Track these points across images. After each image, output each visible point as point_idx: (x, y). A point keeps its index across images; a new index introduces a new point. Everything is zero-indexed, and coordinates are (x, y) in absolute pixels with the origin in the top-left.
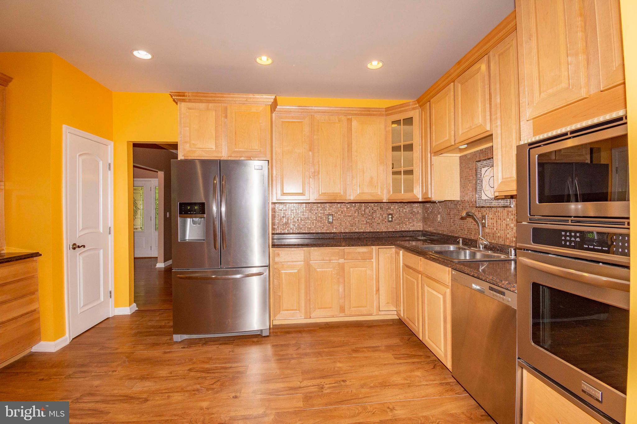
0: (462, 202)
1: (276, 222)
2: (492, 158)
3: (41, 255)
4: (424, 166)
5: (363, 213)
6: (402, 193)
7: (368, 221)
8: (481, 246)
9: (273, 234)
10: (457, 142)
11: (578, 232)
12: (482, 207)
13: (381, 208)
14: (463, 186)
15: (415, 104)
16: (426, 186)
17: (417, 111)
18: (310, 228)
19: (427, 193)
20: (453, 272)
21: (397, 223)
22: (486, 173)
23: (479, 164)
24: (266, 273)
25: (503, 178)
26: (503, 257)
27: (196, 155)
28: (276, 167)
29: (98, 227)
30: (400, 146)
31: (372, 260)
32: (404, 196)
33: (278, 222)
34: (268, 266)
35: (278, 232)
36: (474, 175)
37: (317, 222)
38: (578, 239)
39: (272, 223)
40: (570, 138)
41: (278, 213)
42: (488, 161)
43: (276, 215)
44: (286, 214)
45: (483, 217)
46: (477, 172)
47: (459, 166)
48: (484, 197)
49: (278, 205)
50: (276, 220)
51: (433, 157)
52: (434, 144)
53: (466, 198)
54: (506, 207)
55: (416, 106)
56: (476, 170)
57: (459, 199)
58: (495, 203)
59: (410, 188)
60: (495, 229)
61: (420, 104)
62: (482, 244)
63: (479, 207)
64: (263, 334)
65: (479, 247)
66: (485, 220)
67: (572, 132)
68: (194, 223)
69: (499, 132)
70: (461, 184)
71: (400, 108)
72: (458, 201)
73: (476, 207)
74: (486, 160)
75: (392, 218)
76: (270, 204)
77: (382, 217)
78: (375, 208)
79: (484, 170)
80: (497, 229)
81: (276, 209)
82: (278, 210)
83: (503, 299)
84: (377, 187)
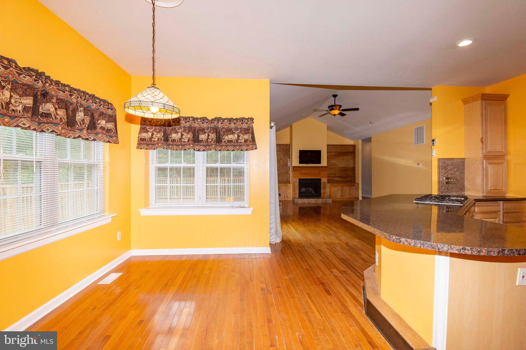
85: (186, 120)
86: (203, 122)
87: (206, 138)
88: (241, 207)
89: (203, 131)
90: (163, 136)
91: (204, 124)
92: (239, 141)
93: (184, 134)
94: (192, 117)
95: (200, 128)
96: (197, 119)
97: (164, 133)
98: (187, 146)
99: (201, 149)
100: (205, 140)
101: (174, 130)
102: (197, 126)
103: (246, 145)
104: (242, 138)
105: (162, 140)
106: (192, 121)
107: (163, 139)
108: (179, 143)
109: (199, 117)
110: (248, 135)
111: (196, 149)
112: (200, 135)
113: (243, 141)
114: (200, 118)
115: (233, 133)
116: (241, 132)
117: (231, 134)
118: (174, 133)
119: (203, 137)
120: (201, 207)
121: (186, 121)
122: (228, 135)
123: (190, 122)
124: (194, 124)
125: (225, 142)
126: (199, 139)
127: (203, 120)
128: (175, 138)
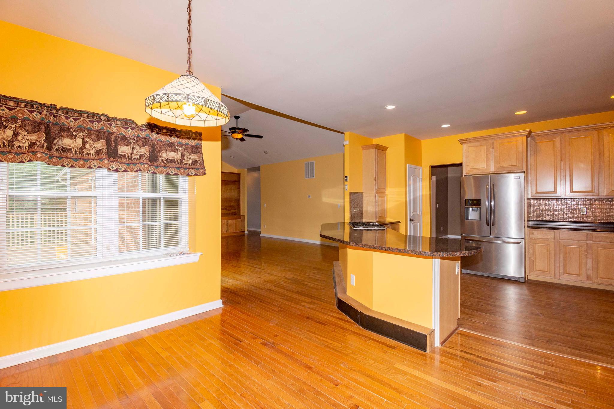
1: (531, 212)
3: (400, 222)
9: (528, 220)
18: (564, 217)
24: (523, 243)
27: (473, 172)
28: (531, 174)
29: (417, 212)
33: (533, 212)
34: (524, 239)
35: (533, 219)
37: (570, 213)
39: (527, 213)
41: (533, 206)
43: (531, 207)
44: (540, 206)
49: (532, 200)
50: (531, 211)
64: (520, 280)
68: (473, 210)
76: (526, 199)
81: (531, 203)
82: (533, 204)
85: (93, 118)
86: (126, 126)
87: (131, 153)
88: (184, 254)
89: (125, 140)
90: (45, 141)
91: (128, 129)
92: (184, 162)
93: (88, 142)
94: (104, 115)
95: (119, 134)
96: (115, 119)
97: (46, 134)
98: (94, 162)
99: (120, 169)
100: (129, 156)
101: (68, 132)
102: (115, 131)
103: (195, 168)
104: (188, 158)
105: (45, 148)
106: (106, 122)
107: (45, 146)
108: (80, 156)
109: (120, 117)
110: (197, 155)
111: (111, 168)
112: (119, 146)
113: (190, 162)
114: (121, 120)
115: (176, 150)
116: (186, 149)
117: (172, 151)
118: (68, 137)
119: (123, 149)
120: (111, 261)
121: (93, 120)
122: (168, 152)
123: (102, 123)
124: (109, 126)
125: (162, 161)
126: (119, 153)
127: (126, 124)
128: (70, 146)
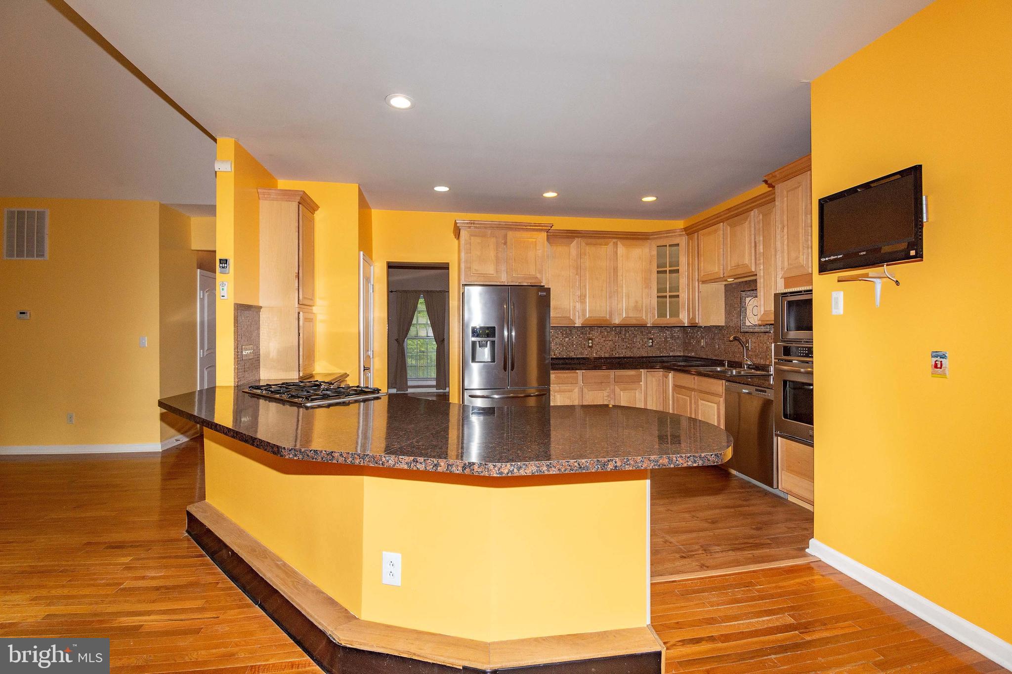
0: (728, 327)
2: (756, 290)
4: (691, 293)
5: (624, 337)
6: (668, 317)
7: (628, 345)
8: (746, 366)
10: (725, 275)
11: (807, 347)
12: (747, 332)
13: (642, 332)
14: (728, 313)
15: (682, 231)
16: (693, 312)
17: (684, 238)
19: (694, 318)
20: (727, 384)
21: (658, 348)
22: (750, 302)
23: (743, 294)
25: (765, 311)
26: (764, 373)
30: (666, 271)
31: (641, 383)
32: (668, 320)
36: (739, 303)
37: (578, 347)
38: (807, 352)
40: (803, 294)
42: (752, 292)
45: (747, 342)
46: (741, 302)
47: (724, 293)
48: (748, 324)
51: (700, 285)
52: (702, 274)
53: (731, 324)
54: (767, 332)
55: (682, 233)
56: (740, 299)
57: (724, 325)
58: (757, 329)
59: (675, 313)
60: (757, 351)
61: (687, 232)
62: (746, 365)
63: (743, 332)
65: (744, 367)
66: (749, 344)
67: (805, 291)
69: (762, 274)
70: (725, 311)
71: (667, 233)
72: (723, 326)
73: (741, 332)
74: (749, 291)
75: (652, 343)
77: (643, 342)
78: (636, 333)
79: (748, 299)
80: (759, 351)
83: (765, 395)
84: (641, 311)
